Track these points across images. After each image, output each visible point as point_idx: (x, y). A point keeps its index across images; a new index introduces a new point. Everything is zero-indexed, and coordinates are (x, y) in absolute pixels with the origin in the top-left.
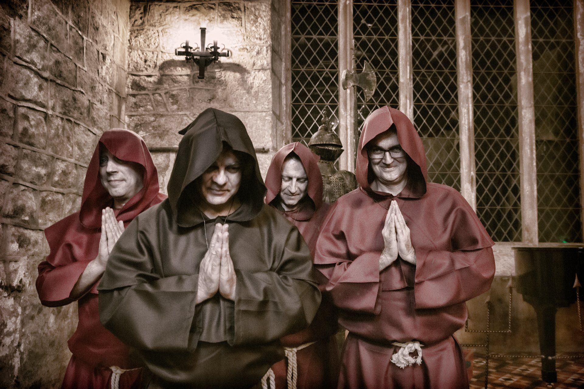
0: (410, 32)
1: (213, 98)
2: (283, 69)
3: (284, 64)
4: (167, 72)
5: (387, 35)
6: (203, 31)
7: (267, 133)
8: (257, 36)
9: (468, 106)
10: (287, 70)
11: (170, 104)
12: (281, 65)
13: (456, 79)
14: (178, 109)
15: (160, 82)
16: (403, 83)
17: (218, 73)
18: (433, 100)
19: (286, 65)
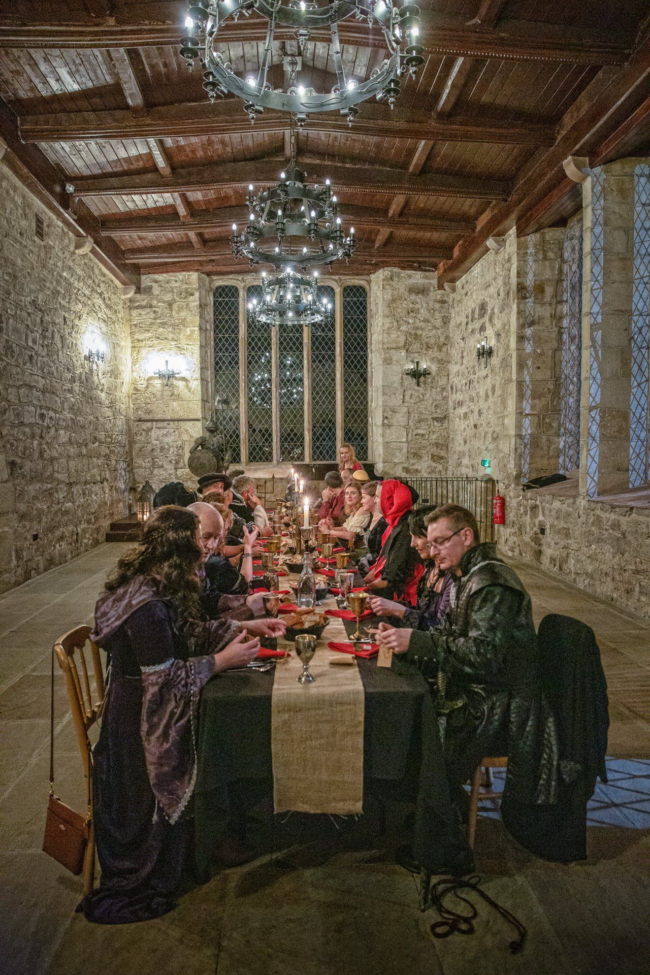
1: (173, 395)
2: (209, 374)
3: (210, 371)
4: (150, 382)
6: (167, 362)
7: (199, 411)
10: (212, 373)
11: (152, 398)
14: (156, 400)
15: (147, 387)
17: (175, 382)
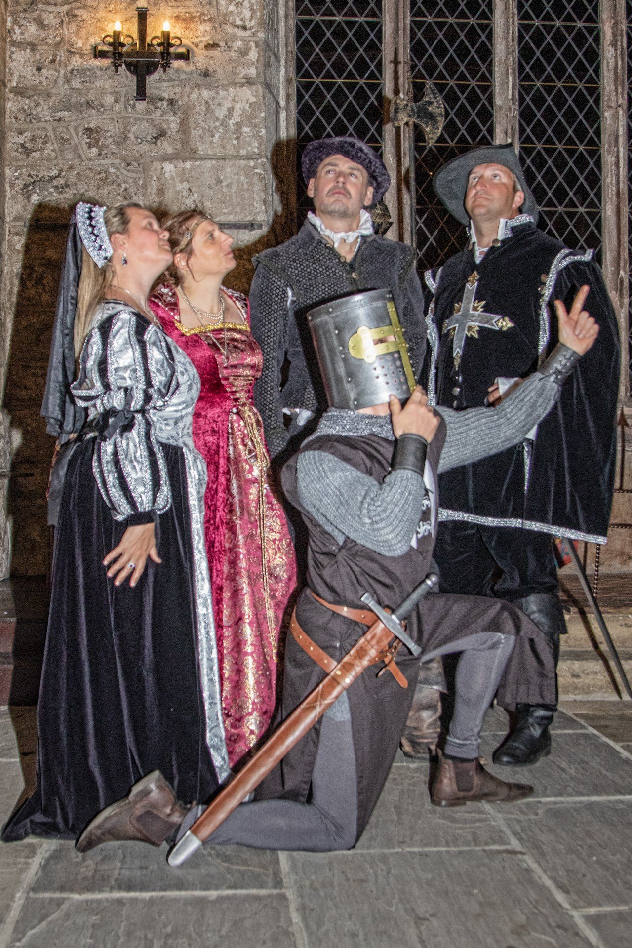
0: (516, 11)
1: (161, 136)
2: (282, 79)
3: (283, 70)
5: (473, 17)
6: (142, 14)
7: (257, 198)
8: (238, 22)
9: (618, 151)
10: (289, 81)
11: (85, 146)
12: (278, 71)
13: (597, 101)
14: (100, 154)
15: (66, 106)
16: (500, 107)
17: (169, 90)
18: (555, 139)
19: (286, 72)
